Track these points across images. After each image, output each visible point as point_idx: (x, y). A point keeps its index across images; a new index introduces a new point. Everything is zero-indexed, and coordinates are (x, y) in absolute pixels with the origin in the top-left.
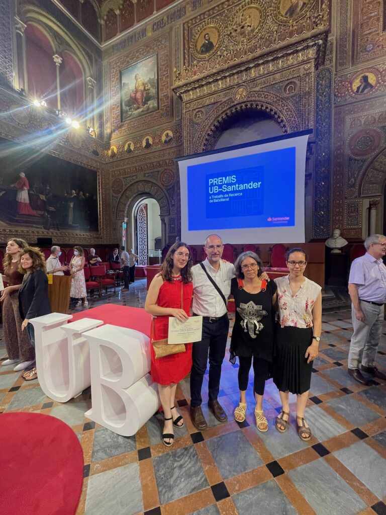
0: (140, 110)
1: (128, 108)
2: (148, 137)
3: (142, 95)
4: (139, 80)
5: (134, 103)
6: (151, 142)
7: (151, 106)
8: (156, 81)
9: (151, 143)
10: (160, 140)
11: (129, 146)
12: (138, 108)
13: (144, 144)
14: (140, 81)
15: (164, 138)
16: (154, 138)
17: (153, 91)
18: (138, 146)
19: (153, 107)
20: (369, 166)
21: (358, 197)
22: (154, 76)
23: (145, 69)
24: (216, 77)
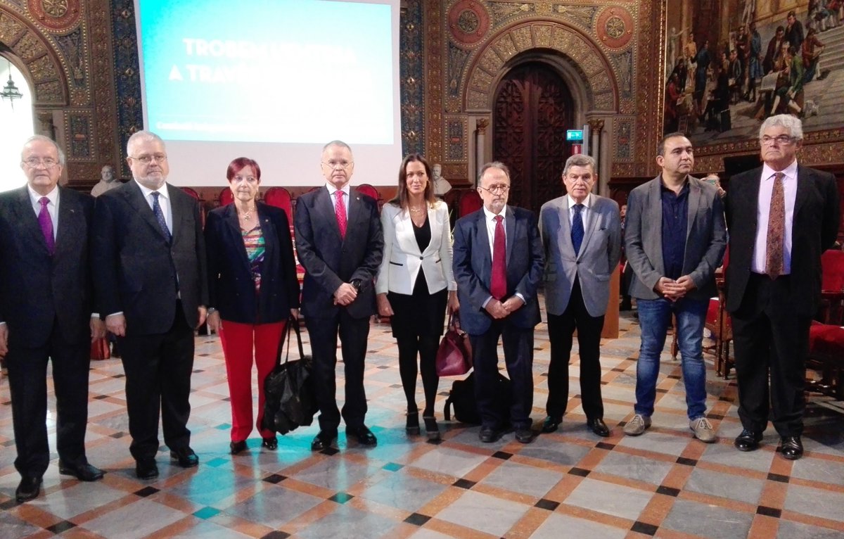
20: (475, 61)
21: (462, 111)
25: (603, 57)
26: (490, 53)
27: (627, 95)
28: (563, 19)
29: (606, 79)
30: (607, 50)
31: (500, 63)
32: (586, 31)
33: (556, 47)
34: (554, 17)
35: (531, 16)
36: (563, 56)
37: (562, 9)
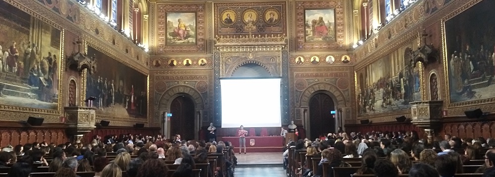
1: (172, 38)
2: (188, 59)
3: (184, 33)
4: (181, 23)
5: (177, 36)
6: (190, 62)
7: (190, 41)
8: (194, 28)
10: (197, 64)
11: (172, 61)
12: (181, 40)
14: (183, 24)
15: (200, 62)
16: (193, 61)
17: (192, 33)
18: (180, 63)
19: (192, 42)
20: (303, 94)
21: (300, 107)
22: (193, 24)
23: (186, 18)
24: (239, 46)
25: (340, 91)
26: (307, 92)
27: (348, 101)
28: (327, 82)
29: (341, 97)
30: (340, 90)
31: (310, 94)
32: (334, 85)
33: (326, 89)
34: (325, 82)
35: (318, 82)
36: (328, 91)
37: (327, 80)
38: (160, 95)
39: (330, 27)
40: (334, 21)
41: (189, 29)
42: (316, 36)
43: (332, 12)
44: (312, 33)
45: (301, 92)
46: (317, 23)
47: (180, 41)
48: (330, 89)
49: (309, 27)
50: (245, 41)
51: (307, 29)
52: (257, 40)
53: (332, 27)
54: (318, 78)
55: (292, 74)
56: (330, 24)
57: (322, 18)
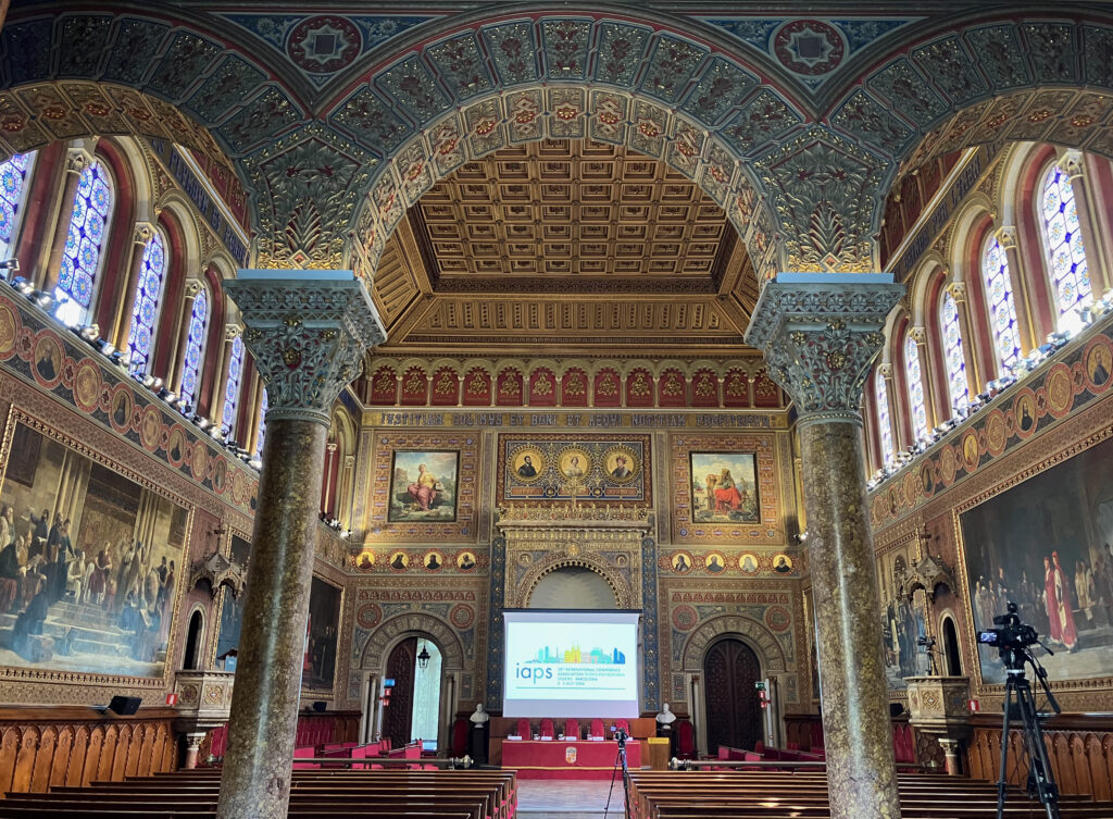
0: (425, 513)
1: (402, 505)
2: (434, 553)
3: (430, 494)
4: (425, 473)
5: (413, 501)
6: (439, 560)
7: (442, 513)
8: (453, 484)
9: (440, 563)
10: (455, 563)
11: (399, 558)
12: (421, 510)
13: (427, 561)
14: (428, 475)
15: (460, 561)
16: (445, 558)
17: (448, 495)
18: (416, 561)
19: (446, 516)
20: (690, 641)
21: (683, 670)
22: (451, 476)
23: (438, 464)
24: (548, 528)
25: (772, 636)
26: (699, 636)
27: (791, 660)
28: (741, 614)
29: (775, 650)
30: (773, 632)
31: (705, 641)
32: (759, 621)
33: (741, 631)
34: (738, 613)
35: (723, 614)
36: (746, 636)
37: (742, 609)
38: (367, 633)
39: (745, 493)
40: (753, 480)
41: (442, 487)
42: (715, 510)
43: (748, 460)
44: (706, 502)
45: (685, 635)
46: (718, 482)
47: (420, 513)
48: (750, 630)
49: (699, 489)
50: (560, 517)
51: (696, 495)
52: (587, 516)
53: (750, 492)
54: (722, 604)
55: (664, 593)
56: (746, 485)
57: (728, 472)
